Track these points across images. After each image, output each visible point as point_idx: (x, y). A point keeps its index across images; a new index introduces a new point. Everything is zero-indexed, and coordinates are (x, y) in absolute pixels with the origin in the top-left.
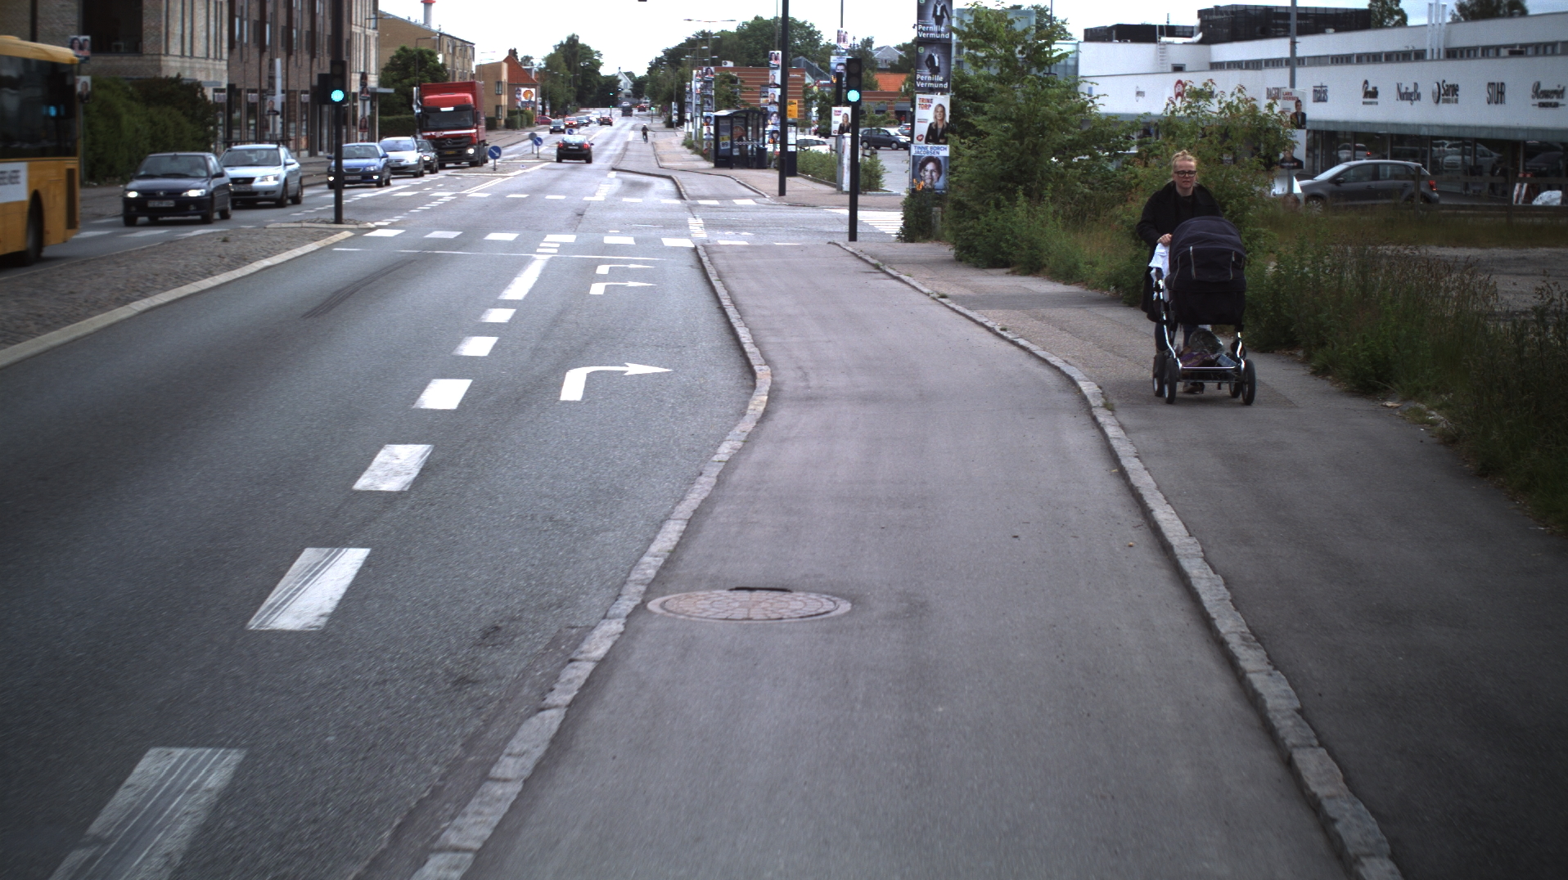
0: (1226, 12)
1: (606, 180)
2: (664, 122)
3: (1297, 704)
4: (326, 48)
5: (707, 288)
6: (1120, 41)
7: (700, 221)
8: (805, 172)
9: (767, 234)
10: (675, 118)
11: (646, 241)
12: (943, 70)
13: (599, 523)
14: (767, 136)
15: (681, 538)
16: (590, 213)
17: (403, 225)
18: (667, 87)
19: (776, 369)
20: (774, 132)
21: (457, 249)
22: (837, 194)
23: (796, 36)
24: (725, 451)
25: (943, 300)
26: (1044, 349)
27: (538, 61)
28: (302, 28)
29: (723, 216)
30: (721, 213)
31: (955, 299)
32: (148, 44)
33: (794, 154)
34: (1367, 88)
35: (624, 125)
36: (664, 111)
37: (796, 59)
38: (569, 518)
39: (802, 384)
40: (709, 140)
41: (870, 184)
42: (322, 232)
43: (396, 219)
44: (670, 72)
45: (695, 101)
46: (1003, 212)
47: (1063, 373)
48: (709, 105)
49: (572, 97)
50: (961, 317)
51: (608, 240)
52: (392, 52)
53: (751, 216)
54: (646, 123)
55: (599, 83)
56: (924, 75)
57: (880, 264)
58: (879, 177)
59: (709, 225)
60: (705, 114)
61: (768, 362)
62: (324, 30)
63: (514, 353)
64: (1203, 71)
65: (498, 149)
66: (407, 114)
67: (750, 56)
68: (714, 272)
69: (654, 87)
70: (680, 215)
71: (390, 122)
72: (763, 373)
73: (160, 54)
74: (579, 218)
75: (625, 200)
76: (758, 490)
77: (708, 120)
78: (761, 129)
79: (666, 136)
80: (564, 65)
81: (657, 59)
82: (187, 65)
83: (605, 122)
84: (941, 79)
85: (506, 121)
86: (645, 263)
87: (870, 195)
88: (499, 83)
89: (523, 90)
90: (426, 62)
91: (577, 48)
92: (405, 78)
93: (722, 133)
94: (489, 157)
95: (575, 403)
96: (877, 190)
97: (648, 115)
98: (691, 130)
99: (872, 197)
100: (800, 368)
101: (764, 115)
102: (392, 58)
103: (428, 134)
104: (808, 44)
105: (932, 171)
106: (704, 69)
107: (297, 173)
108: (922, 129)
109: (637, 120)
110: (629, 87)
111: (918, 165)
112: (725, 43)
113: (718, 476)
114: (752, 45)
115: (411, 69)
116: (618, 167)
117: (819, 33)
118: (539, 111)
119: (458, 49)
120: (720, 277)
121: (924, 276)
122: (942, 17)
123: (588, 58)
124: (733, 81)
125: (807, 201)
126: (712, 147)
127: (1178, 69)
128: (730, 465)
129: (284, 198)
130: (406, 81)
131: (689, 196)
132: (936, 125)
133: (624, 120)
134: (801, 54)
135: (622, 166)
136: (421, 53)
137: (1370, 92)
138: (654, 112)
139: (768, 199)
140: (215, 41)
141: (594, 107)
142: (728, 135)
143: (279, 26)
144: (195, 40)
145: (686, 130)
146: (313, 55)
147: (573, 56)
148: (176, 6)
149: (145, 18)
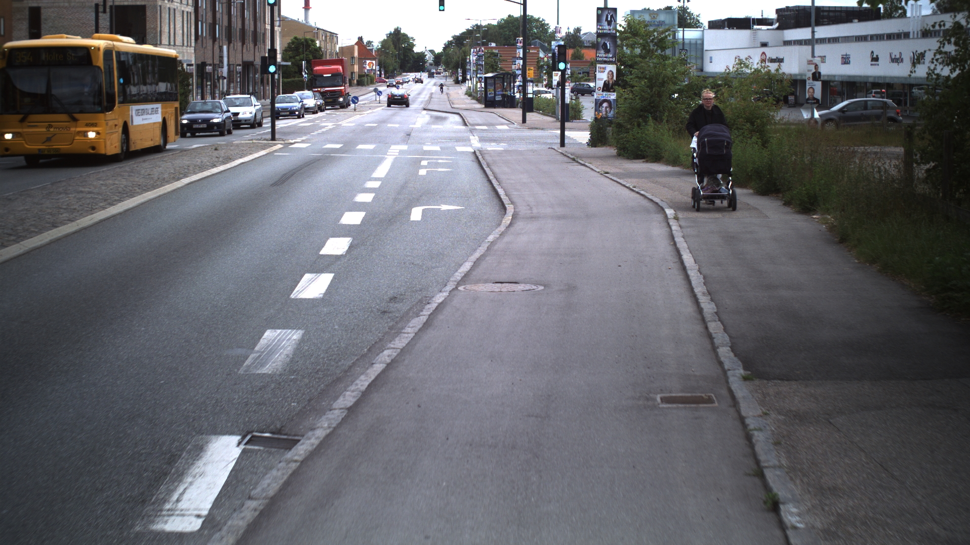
0: (793, 10)
1: (420, 115)
2: (454, 81)
3: (716, 311)
4: (251, 38)
5: (481, 172)
6: (729, 28)
7: (477, 137)
8: (538, 110)
9: (515, 144)
10: (460, 78)
11: (447, 148)
12: (612, 50)
13: (434, 265)
14: (516, 88)
15: (471, 268)
16: (414, 134)
17: (309, 141)
18: (455, 59)
19: (517, 206)
20: (520, 86)
21: (343, 154)
22: (556, 122)
23: (534, 27)
24: (491, 238)
25: (606, 175)
26: (653, 195)
27: (376, 44)
28: (237, 27)
29: (490, 135)
30: (488, 133)
31: (613, 174)
32: (149, 37)
33: (532, 99)
34: (873, 56)
35: (429, 83)
36: (453, 74)
37: (534, 41)
38: (421, 264)
39: (530, 212)
40: (481, 91)
41: (575, 116)
42: (267, 145)
43: (304, 138)
44: (457, 50)
45: (473, 68)
46: (641, 129)
47: (659, 206)
48: (481, 71)
49: (397, 66)
50: (615, 183)
51: (426, 148)
52: (289, 40)
53: (506, 135)
54: (442, 81)
55: (413, 57)
56: (601, 54)
57: (576, 158)
58: (580, 112)
59: (482, 140)
60: (478, 76)
61: (512, 203)
62: (249, 28)
63: (384, 200)
64: (780, 46)
65: (356, 98)
66: (298, 78)
67: (506, 39)
68: (485, 163)
69: (447, 59)
70: (466, 135)
71: (289, 82)
72: (510, 209)
74: (408, 136)
75: (434, 127)
76: (506, 251)
77: (480, 79)
78: (512, 84)
79: (455, 89)
80: (392, 46)
81: (448, 41)
83: (420, 81)
84: (611, 56)
85: (357, 81)
86: (446, 159)
87: (575, 122)
88: (353, 58)
89: (368, 62)
90: (310, 46)
91: (400, 36)
92: (297, 56)
93: (489, 87)
94: (351, 102)
95: (418, 221)
96: (580, 119)
97: (444, 76)
98: (470, 85)
99: (575, 124)
100: (528, 205)
101: (515, 76)
102: (289, 44)
103: (316, 90)
104: (541, 31)
105: (606, 107)
106: (478, 48)
107: (261, 110)
108: (600, 84)
109: (437, 80)
110: (432, 59)
111: (598, 104)
112: (490, 32)
113: (488, 247)
114: (507, 33)
115: (301, 50)
116: (427, 108)
117: (548, 24)
118: (378, 74)
119: (328, 38)
120: (488, 166)
121: (598, 163)
122: (611, 21)
123: (406, 42)
124: (496, 55)
125: (538, 126)
126: (483, 95)
127: (764, 45)
128: (493, 243)
129: (254, 124)
130: (297, 58)
131: (470, 125)
132: (609, 82)
133: (429, 80)
134: (537, 38)
135: (430, 107)
136: (306, 40)
137: (874, 58)
138: (447, 74)
139: (516, 125)
140: (188, 35)
141: (410, 72)
142: (493, 88)
143: (224, 26)
144: (176, 35)
145: (467, 86)
146: (243, 43)
147: (398, 40)
148: (165, 16)
149: (147, 23)
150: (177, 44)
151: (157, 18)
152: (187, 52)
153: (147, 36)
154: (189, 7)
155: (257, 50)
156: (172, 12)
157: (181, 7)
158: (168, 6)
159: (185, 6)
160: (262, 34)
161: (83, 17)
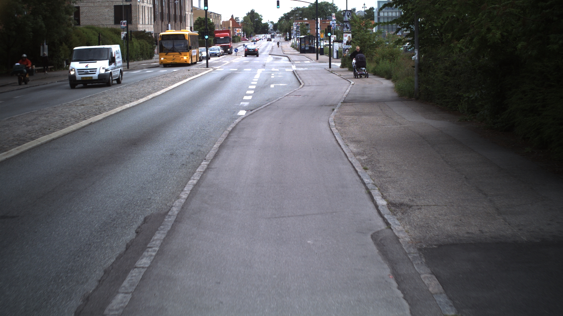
1: (268, 57)
2: (285, 39)
4: (179, 19)
5: (295, 76)
7: (295, 66)
8: (325, 54)
9: (311, 68)
10: (288, 37)
11: (282, 70)
12: (350, 28)
14: (315, 43)
15: (290, 94)
16: (267, 65)
18: (285, 27)
24: (296, 89)
25: (340, 76)
27: (241, 19)
28: (172, 14)
29: (301, 65)
32: (133, 21)
33: (323, 48)
36: (284, 35)
40: (298, 45)
42: (206, 69)
43: (220, 66)
44: (286, 22)
45: (294, 32)
48: (298, 34)
49: (253, 31)
50: (342, 78)
52: (196, 19)
53: (308, 65)
54: (279, 40)
55: (262, 26)
56: (345, 29)
57: (332, 72)
59: (297, 67)
60: (297, 37)
61: (304, 83)
62: (178, 14)
65: (237, 49)
67: (313, 16)
68: (297, 74)
69: (281, 27)
70: (290, 65)
73: (137, 24)
74: (264, 66)
75: (275, 62)
76: (299, 91)
77: (298, 39)
78: (314, 41)
79: (285, 44)
80: (250, 20)
81: (281, 17)
82: (144, 27)
84: (349, 30)
86: (282, 73)
88: (229, 27)
89: (237, 29)
90: (207, 22)
91: (254, 14)
92: (201, 27)
93: (302, 43)
94: (234, 51)
95: (273, 88)
97: (279, 36)
98: (293, 42)
100: (309, 83)
102: (196, 21)
105: (348, 52)
106: (297, 22)
109: (276, 38)
110: (272, 27)
111: (344, 50)
112: (304, 11)
113: (294, 91)
114: (314, 11)
115: (202, 24)
117: (337, 7)
118: (242, 36)
119: (216, 17)
121: (339, 73)
122: (349, 15)
123: (257, 17)
124: (307, 25)
125: (323, 61)
126: (300, 47)
131: (292, 61)
132: (348, 41)
135: (272, 53)
136: (205, 19)
138: (281, 35)
139: (314, 61)
140: (150, 19)
141: (260, 34)
142: (304, 43)
143: (166, 13)
144: (146, 19)
145: (292, 42)
146: (175, 22)
147: (253, 17)
148: (141, 10)
149: (132, 14)
150: (146, 24)
151: (137, 11)
152: (150, 27)
153: (133, 20)
154: (151, 5)
155: (182, 25)
156: (143, 7)
157: (147, 5)
158: (142, 5)
159: (149, 4)
160: (184, 17)
161: (101, 11)
